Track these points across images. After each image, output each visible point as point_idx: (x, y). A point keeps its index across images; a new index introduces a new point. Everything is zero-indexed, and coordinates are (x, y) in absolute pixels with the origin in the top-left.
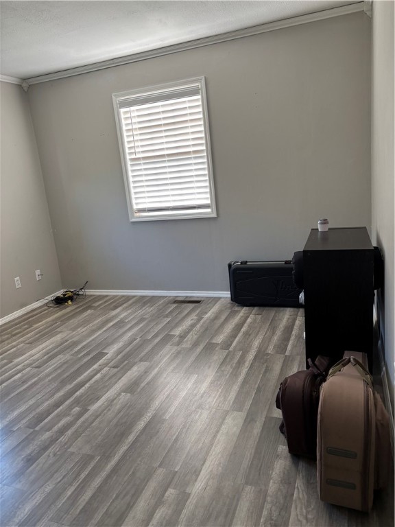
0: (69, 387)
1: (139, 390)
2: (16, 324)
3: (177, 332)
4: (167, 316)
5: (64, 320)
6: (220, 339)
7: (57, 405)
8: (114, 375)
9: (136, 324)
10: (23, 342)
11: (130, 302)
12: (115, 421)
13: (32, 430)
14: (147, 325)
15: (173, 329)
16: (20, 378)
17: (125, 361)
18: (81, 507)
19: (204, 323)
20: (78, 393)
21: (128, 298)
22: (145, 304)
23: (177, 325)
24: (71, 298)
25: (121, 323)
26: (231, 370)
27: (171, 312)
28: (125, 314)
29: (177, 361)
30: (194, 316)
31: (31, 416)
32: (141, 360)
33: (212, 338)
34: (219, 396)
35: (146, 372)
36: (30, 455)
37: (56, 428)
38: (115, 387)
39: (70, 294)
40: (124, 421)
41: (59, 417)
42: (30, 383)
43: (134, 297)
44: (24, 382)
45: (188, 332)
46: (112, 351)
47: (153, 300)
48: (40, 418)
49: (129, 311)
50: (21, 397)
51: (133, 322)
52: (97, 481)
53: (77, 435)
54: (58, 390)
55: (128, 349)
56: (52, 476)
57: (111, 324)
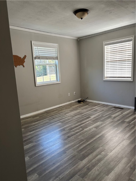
0: (79, 123)
1: (98, 128)
2: (67, 106)
3: (113, 116)
4: (111, 111)
5: (80, 107)
6: (127, 120)
7: (76, 127)
8: (92, 123)
9: (101, 111)
10: (69, 110)
11: (100, 105)
12: (91, 134)
13: (69, 131)
14: (104, 112)
15: (112, 115)
16: (67, 119)
17: (96, 120)
18: (79, 149)
19: (123, 115)
20: (82, 125)
21: (99, 104)
22: (104, 106)
23: (113, 114)
24: (83, 101)
25: (96, 110)
26: (129, 129)
27: (113, 110)
28: (98, 108)
29: (112, 124)
30: (120, 113)
31: (70, 128)
32: (101, 121)
33: (124, 120)
34: (123, 135)
35: (102, 124)
36: (69, 136)
37: (75, 132)
38: (92, 126)
39: (82, 100)
40: (93, 134)
41: (76, 130)
42: (70, 120)
43: (101, 104)
44: (68, 120)
45: (117, 117)
46: (92, 117)
47: (107, 106)
48: (72, 129)
49: (99, 108)
50: (67, 123)
51: (100, 111)
52: (84, 145)
53: (80, 134)
54: (77, 123)
55: (97, 118)
56: (73, 141)
57: (93, 110)
